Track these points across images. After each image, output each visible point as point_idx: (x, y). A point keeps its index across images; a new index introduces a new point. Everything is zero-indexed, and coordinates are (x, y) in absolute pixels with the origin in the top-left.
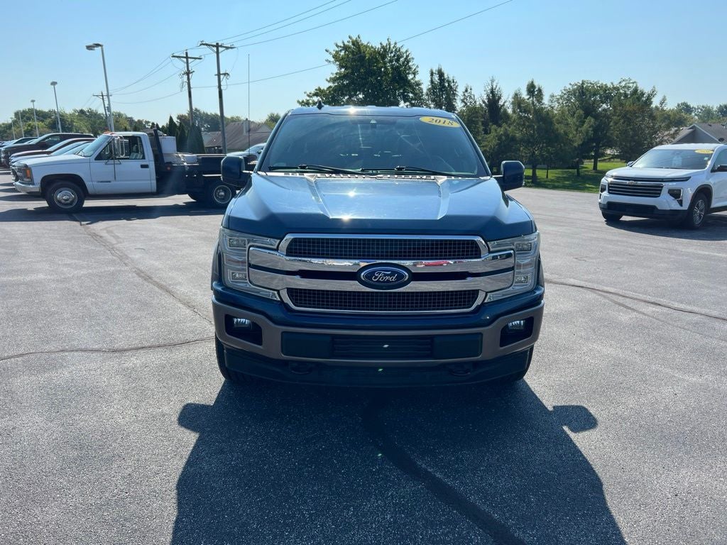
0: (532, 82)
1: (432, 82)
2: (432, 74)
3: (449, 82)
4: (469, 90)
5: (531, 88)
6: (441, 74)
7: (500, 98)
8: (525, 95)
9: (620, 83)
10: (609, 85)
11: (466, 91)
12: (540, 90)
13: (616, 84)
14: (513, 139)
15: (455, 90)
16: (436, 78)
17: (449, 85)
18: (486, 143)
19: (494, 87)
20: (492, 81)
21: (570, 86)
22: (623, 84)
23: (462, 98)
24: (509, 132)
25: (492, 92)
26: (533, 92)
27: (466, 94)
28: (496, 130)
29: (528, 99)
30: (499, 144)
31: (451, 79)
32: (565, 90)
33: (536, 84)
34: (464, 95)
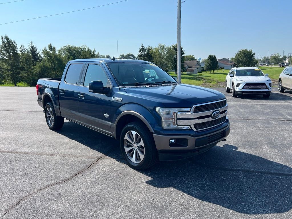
0: (50, 45)
1: (3, 42)
2: (2, 38)
3: (11, 42)
4: (23, 47)
5: (50, 47)
6: (7, 39)
7: (36, 50)
8: (48, 50)
9: (82, 47)
10: (78, 47)
11: (22, 47)
12: (54, 48)
13: (81, 47)
14: (47, 68)
15: (16, 46)
16: (5, 40)
17: (12, 44)
18: (35, 70)
19: (33, 45)
20: (32, 43)
21: (63, 47)
22: (83, 47)
23: (20, 50)
24: (45, 65)
25: (32, 48)
26: (51, 49)
27: (22, 48)
28: (39, 64)
29: (50, 51)
30: (41, 70)
31: (13, 41)
32: (62, 48)
33: (52, 45)
34: (21, 49)
